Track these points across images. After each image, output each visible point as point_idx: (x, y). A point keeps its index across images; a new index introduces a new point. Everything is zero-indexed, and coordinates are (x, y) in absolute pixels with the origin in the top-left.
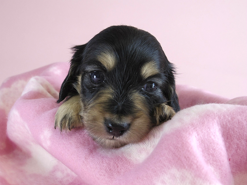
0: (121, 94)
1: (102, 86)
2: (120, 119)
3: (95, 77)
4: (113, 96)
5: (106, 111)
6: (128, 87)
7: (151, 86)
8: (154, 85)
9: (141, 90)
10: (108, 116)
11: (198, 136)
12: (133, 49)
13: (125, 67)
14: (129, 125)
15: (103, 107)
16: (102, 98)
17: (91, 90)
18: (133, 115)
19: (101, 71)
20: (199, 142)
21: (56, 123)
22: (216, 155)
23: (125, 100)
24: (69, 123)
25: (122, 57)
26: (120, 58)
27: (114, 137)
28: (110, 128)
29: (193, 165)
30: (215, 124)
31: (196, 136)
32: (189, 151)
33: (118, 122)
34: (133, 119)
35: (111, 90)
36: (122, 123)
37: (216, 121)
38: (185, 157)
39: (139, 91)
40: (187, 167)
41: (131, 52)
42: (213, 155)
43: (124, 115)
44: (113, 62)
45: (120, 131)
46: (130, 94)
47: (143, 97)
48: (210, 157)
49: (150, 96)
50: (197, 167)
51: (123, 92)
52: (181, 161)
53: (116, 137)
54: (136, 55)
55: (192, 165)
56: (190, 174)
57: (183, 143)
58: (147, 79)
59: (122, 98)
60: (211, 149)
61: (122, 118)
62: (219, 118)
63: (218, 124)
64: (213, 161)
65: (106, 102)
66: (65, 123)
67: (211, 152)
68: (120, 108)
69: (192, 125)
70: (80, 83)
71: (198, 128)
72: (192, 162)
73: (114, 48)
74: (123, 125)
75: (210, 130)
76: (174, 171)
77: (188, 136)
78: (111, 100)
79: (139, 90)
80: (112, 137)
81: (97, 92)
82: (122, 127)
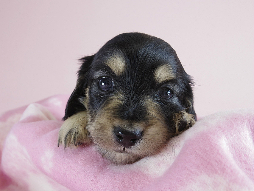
0: (132, 100)
1: (111, 92)
2: (131, 125)
3: (103, 84)
4: (124, 102)
5: (115, 117)
6: (140, 92)
7: (167, 94)
8: (169, 92)
9: (156, 97)
10: (117, 123)
11: (227, 139)
12: (145, 52)
13: (137, 70)
14: (142, 133)
15: (112, 113)
16: (111, 104)
17: (99, 99)
18: (146, 122)
19: (109, 77)
20: (229, 147)
21: (59, 140)
22: (249, 162)
23: (137, 106)
24: (74, 138)
25: (133, 59)
26: (130, 61)
27: (124, 149)
28: (119, 137)
29: (227, 169)
30: (245, 128)
31: (225, 140)
32: (220, 154)
33: (129, 129)
34: (146, 126)
35: (121, 96)
36: (133, 130)
37: (246, 125)
38: (216, 161)
39: (152, 97)
40: (219, 172)
41: (143, 55)
42: (245, 162)
43: (136, 120)
44: (123, 65)
45: (131, 140)
46: (143, 99)
47: (157, 104)
48: (243, 164)
49: (166, 103)
50: (232, 171)
51: (135, 97)
52: (211, 165)
53: (127, 148)
54: (148, 57)
55: (225, 169)
56: (224, 179)
57: (212, 146)
58: (161, 84)
59: (133, 104)
60: (243, 155)
61: (133, 125)
62: (249, 121)
63: (248, 128)
64: (247, 169)
65: (115, 109)
66: (70, 138)
67: (243, 159)
68: (131, 114)
69: (220, 127)
70: (88, 95)
71: (226, 131)
72: (225, 165)
73: (124, 51)
74: (135, 132)
75: (240, 134)
76: (204, 177)
77: (216, 138)
78: (120, 106)
79: (152, 95)
80: (123, 148)
81: (106, 99)
82: (133, 134)
